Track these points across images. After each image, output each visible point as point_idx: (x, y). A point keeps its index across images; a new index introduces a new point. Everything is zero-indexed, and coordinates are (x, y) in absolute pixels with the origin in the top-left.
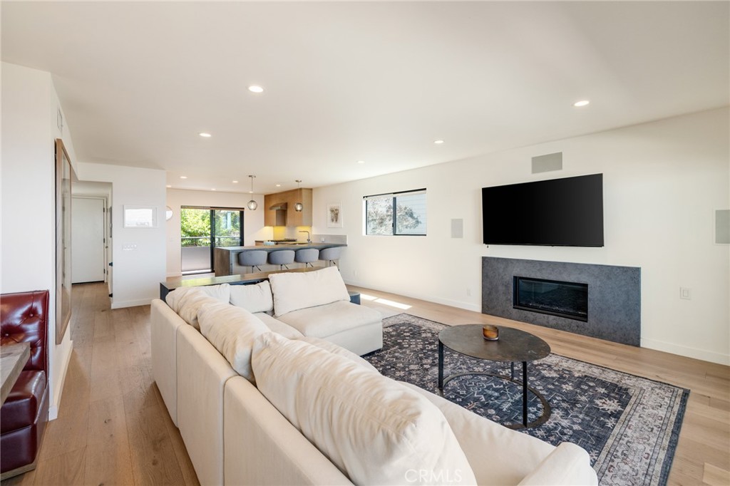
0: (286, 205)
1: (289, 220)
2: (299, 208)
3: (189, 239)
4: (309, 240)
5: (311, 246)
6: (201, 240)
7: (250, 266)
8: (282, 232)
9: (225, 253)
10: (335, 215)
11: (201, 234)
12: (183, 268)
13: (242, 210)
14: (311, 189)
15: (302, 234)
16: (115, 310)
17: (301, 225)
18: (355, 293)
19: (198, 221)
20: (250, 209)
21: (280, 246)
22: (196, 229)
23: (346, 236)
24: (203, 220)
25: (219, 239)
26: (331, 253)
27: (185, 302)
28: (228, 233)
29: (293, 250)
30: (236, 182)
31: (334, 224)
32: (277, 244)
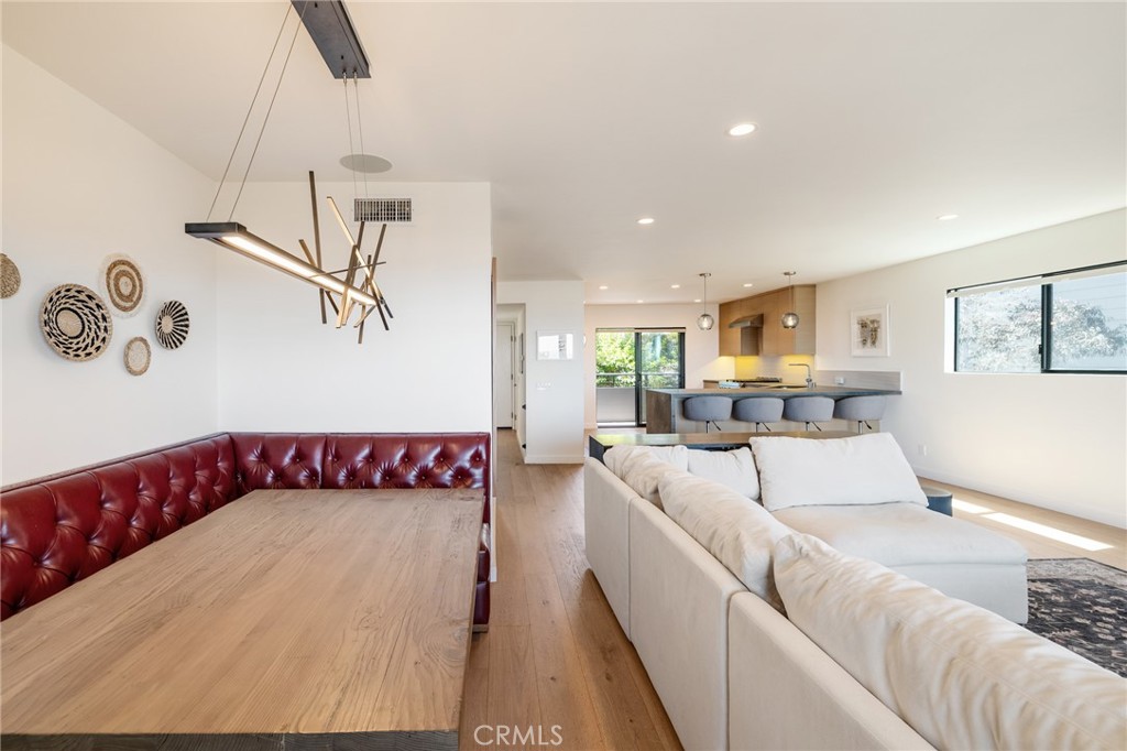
0: (761, 319)
1: (766, 345)
2: (790, 322)
3: (604, 376)
4: (809, 381)
5: (814, 391)
6: (619, 378)
7: (703, 421)
8: (751, 366)
9: (663, 398)
10: (870, 332)
11: (619, 369)
12: (599, 418)
13: (682, 331)
14: (814, 286)
15: (793, 369)
16: (529, 465)
17: (792, 353)
18: (936, 492)
19: (615, 349)
20: (702, 329)
21: (749, 390)
22: (613, 362)
23: (899, 374)
24: (623, 348)
25: (646, 376)
26: (864, 407)
27: (632, 466)
28: (657, 368)
29: (779, 397)
30: (677, 286)
31: (869, 350)
32: (744, 386)
